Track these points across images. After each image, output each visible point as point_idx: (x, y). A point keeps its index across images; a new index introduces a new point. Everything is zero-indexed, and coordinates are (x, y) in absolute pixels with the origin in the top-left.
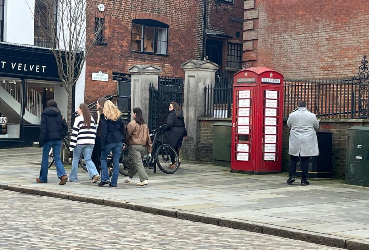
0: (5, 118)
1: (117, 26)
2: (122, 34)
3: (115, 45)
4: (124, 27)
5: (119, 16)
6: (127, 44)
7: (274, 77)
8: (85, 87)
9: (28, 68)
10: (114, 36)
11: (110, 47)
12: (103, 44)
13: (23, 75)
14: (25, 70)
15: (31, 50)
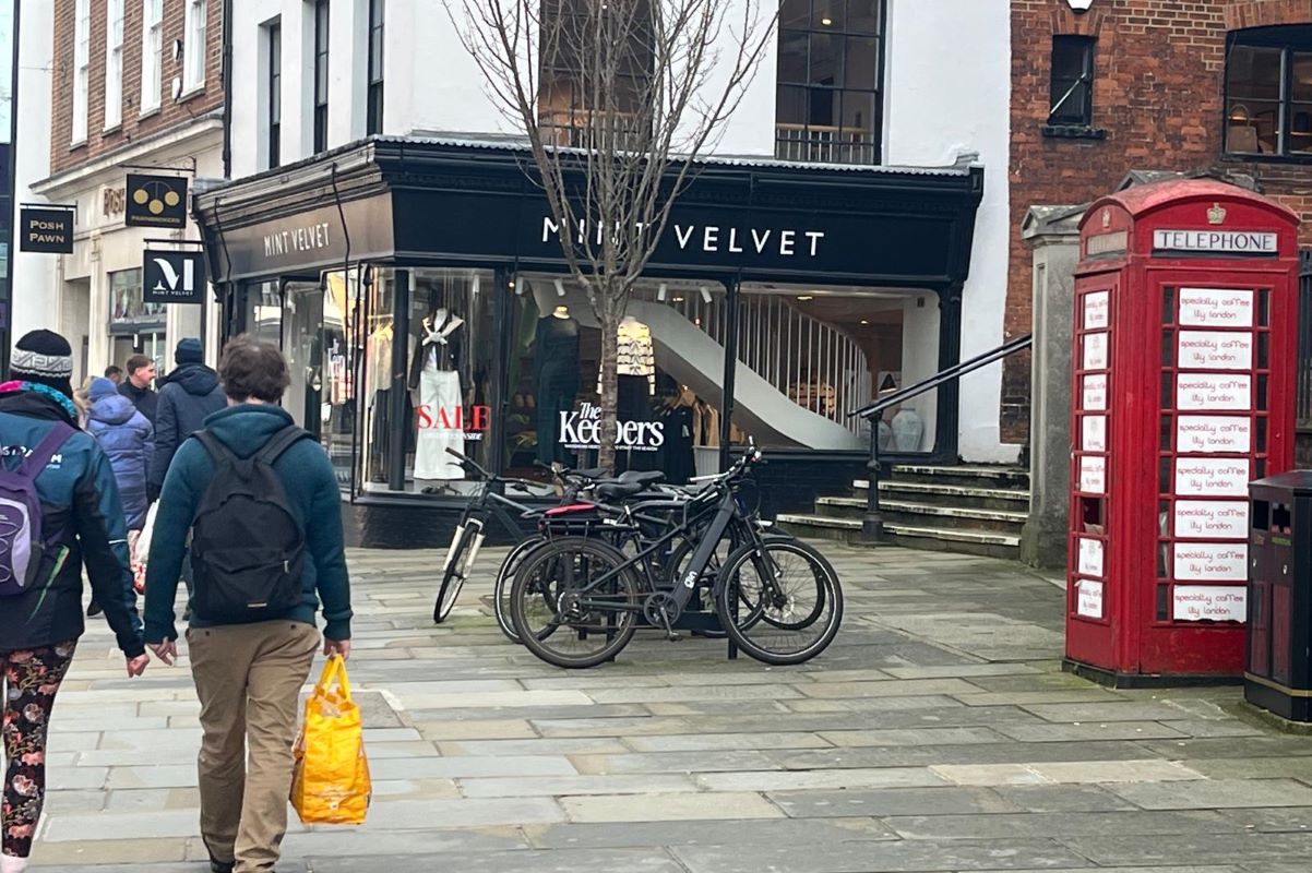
0: (657, 427)
1: (1154, 62)
2: (1178, 88)
3: (1144, 136)
4: (1188, 63)
5: (1166, 22)
6: (1202, 130)
7: (1229, 224)
8: (1007, 305)
9: (745, 241)
10: (1141, 103)
11: (1122, 144)
12: (1088, 136)
13: (727, 269)
14: (732, 249)
15: (748, 175)
